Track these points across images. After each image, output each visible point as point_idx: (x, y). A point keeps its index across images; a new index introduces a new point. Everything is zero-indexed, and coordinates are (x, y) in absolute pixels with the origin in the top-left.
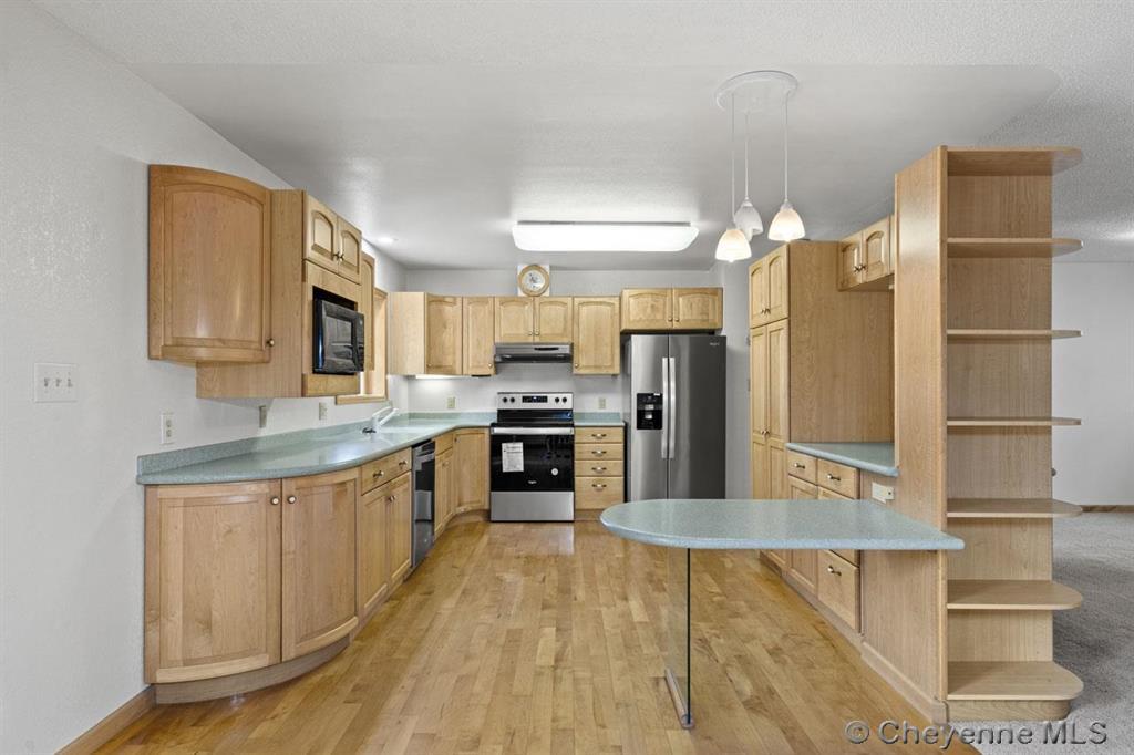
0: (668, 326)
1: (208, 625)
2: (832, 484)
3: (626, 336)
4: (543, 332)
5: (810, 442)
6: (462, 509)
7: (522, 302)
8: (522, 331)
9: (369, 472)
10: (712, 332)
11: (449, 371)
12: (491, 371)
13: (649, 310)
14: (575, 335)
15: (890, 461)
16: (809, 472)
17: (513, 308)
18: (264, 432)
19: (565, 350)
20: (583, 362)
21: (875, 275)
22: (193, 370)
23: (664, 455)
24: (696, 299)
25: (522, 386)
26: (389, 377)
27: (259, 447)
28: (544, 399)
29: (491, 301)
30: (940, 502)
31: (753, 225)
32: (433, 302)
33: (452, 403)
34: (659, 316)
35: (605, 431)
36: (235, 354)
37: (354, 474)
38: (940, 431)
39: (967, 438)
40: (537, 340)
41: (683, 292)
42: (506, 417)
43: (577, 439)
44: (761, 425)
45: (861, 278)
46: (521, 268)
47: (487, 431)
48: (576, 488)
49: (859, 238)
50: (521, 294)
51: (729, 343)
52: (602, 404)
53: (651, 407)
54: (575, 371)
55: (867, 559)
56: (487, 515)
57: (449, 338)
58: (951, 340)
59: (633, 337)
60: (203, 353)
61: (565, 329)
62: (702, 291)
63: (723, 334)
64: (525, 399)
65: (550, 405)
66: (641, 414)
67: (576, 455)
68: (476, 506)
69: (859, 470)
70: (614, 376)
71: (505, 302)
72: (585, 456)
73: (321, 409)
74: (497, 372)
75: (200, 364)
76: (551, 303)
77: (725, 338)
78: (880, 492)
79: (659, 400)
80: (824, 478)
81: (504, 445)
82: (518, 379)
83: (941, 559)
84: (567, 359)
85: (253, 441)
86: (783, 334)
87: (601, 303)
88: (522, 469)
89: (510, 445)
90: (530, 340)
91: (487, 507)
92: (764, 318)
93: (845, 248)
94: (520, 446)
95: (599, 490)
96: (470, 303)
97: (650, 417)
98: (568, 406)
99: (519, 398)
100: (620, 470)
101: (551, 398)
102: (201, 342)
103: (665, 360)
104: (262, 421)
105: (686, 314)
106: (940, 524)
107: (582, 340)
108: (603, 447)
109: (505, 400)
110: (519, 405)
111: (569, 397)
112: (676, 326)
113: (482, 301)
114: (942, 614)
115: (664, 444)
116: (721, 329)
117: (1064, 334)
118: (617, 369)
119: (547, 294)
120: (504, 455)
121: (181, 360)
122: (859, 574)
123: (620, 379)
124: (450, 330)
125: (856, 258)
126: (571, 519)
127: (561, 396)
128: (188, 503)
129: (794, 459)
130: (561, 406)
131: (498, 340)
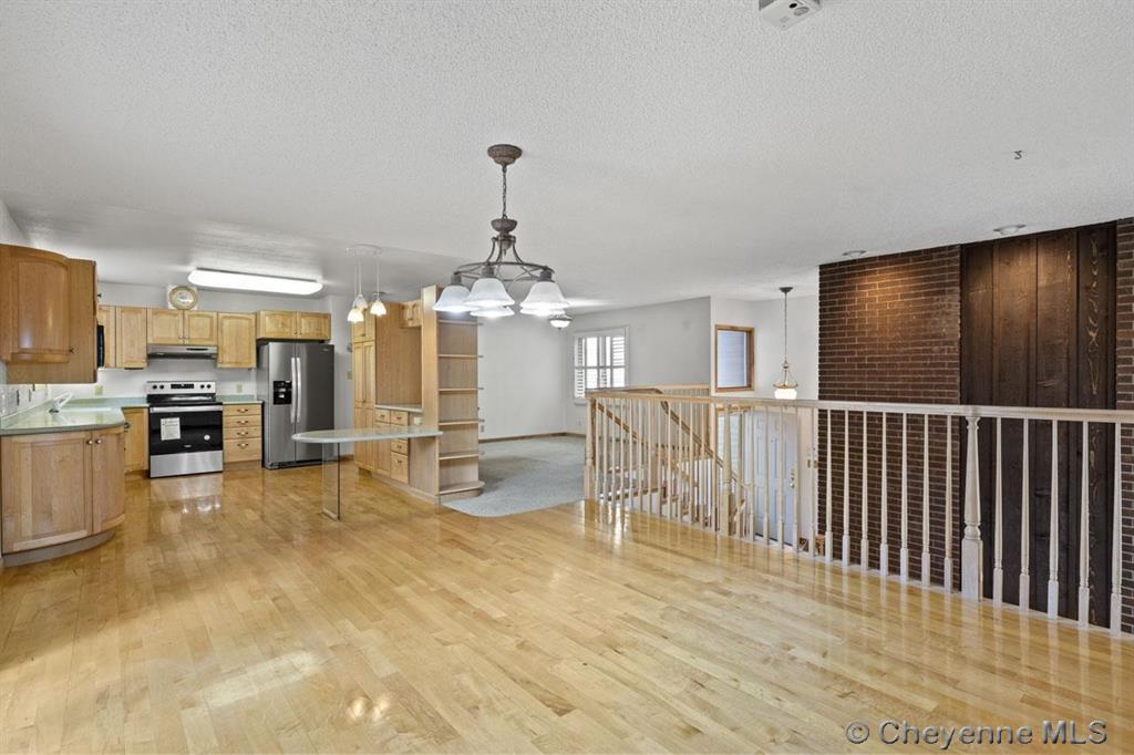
0: (294, 337)
2: (398, 422)
3: (261, 343)
4: (192, 338)
5: (387, 404)
7: (170, 313)
8: (173, 335)
10: (322, 341)
12: (144, 365)
13: (280, 326)
14: (220, 340)
15: (420, 408)
16: (387, 419)
17: (165, 318)
19: (211, 350)
20: (227, 359)
21: (416, 324)
23: (293, 421)
24: (314, 320)
28: (192, 386)
29: (144, 311)
30: (437, 420)
31: (362, 305)
33: (99, 390)
34: (287, 330)
35: (247, 407)
38: (437, 393)
39: (445, 395)
40: (186, 342)
41: (304, 315)
42: (154, 400)
43: (224, 414)
44: (360, 398)
45: (410, 324)
46: (170, 288)
47: (146, 411)
48: (225, 447)
49: (410, 304)
50: (171, 306)
51: (336, 349)
52: (239, 388)
53: (284, 390)
54: (219, 366)
55: (412, 441)
56: (147, 474)
58: (440, 358)
59: (270, 344)
61: (211, 335)
62: (317, 315)
63: (331, 343)
64: (173, 386)
65: (198, 390)
66: (276, 395)
67: (224, 424)
68: (135, 468)
69: (409, 413)
70: (250, 369)
71: (156, 312)
72: (231, 425)
74: (149, 364)
76: (199, 315)
77: (333, 346)
78: (417, 420)
79: (290, 385)
80: (394, 419)
81: (162, 421)
82: (167, 371)
83: (437, 441)
84: (214, 357)
86: (373, 348)
87: (240, 318)
88: (179, 437)
89: (168, 420)
90: (181, 342)
91: (146, 468)
92: (361, 339)
93: (403, 308)
94: (177, 420)
95: (243, 448)
96: (122, 312)
97: (282, 396)
98: (212, 390)
99: (168, 386)
100: (260, 433)
101: (197, 385)
102: (31, 351)
103: (293, 360)
105: (305, 330)
106: (437, 428)
107: (226, 342)
108: (246, 418)
109: (155, 387)
110: (167, 391)
111: (213, 384)
112: (299, 337)
113: (136, 310)
114: (437, 462)
115: (293, 415)
116: (329, 340)
117: (481, 357)
118: (254, 365)
119: (195, 308)
120: (163, 427)
122: (409, 460)
123: (253, 372)
125: (408, 314)
126: (221, 469)
127: (206, 384)
129: (379, 413)
130: (208, 390)
131: (150, 341)
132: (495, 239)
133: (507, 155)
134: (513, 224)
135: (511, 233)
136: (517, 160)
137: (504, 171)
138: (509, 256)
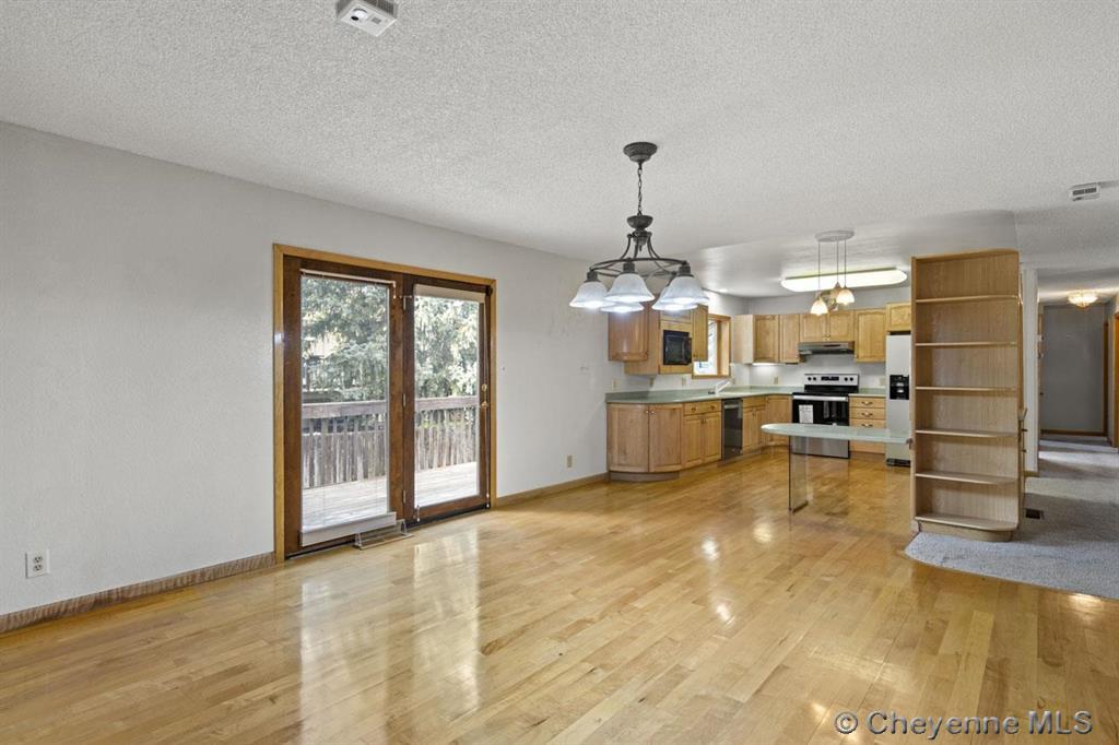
1: (625, 453)
4: (832, 334)
6: (773, 443)
8: (817, 334)
9: (689, 407)
11: (770, 360)
12: (798, 361)
14: (855, 337)
17: (812, 320)
18: (653, 389)
19: (848, 346)
20: (862, 354)
22: (623, 364)
25: (821, 371)
26: (732, 364)
27: (650, 395)
28: (837, 379)
29: (796, 317)
32: (759, 320)
33: (776, 381)
35: (871, 400)
36: (635, 358)
37: (681, 406)
39: (960, 398)
40: (828, 339)
42: (810, 389)
43: (851, 405)
47: (790, 398)
53: (900, 384)
54: (857, 359)
57: (771, 340)
60: (625, 358)
61: (848, 332)
64: (823, 379)
65: (841, 382)
66: (893, 389)
67: (851, 415)
71: (806, 317)
72: (856, 416)
73: (684, 381)
74: (802, 361)
75: (626, 362)
76: (839, 315)
79: (907, 379)
81: (800, 407)
82: (820, 365)
84: (851, 352)
85: (647, 392)
87: (875, 313)
88: (810, 421)
89: (805, 406)
90: (824, 340)
94: (811, 407)
96: (784, 319)
97: (901, 391)
98: (854, 383)
99: (819, 378)
101: (842, 378)
102: (626, 354)
104: (651, 384)
107: (861, 339)
108: (871, 411)
109: (809, 379)
110: (819, 382)
111: (855, 377)
113: (792, 316)
120: (801, 413)
121: (618, 360)
123: (879, 365)
124: (771, 335)
126: (847, 456)
127: (849, 377)
128: (620, 410)
130: (849, 383)
131: (802, 341)
132: (630, 236)
133: (641, 151)
134: (648, 220)
135: (647, 229)
136: (652, 157)
137: (640, 168)
138: (644, 252)
